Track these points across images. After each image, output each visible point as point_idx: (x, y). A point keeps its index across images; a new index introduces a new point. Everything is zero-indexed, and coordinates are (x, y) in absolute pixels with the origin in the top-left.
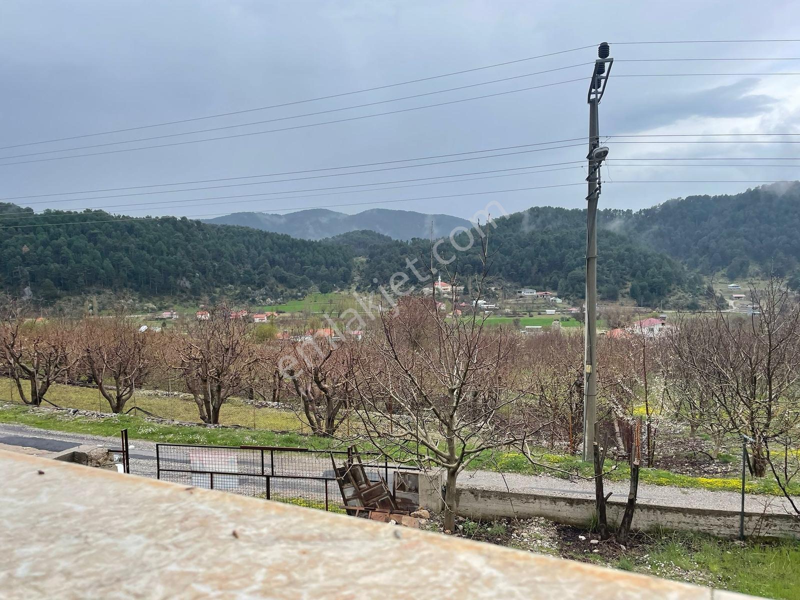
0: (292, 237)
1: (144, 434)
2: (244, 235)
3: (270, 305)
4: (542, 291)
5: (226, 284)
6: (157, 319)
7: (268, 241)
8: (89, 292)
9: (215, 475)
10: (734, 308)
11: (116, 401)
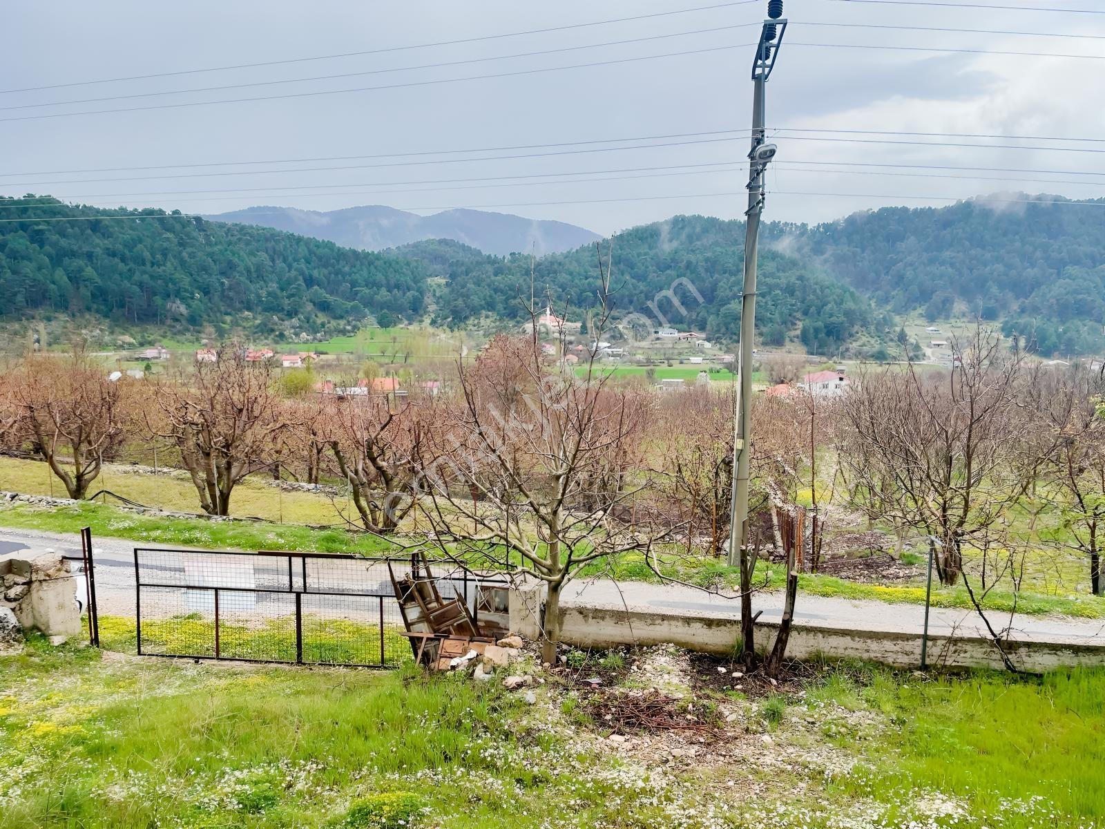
0: (337, 245)
1: (117, 530)
2: (267, 240)
3: (306, 342)
4: (684, 331)
5: (240, 310)
6: (137, 359)
7: (303, 250)
8: (33, 318)
9: (221, 592)
10: (933, 358)
11: (74, 481)
